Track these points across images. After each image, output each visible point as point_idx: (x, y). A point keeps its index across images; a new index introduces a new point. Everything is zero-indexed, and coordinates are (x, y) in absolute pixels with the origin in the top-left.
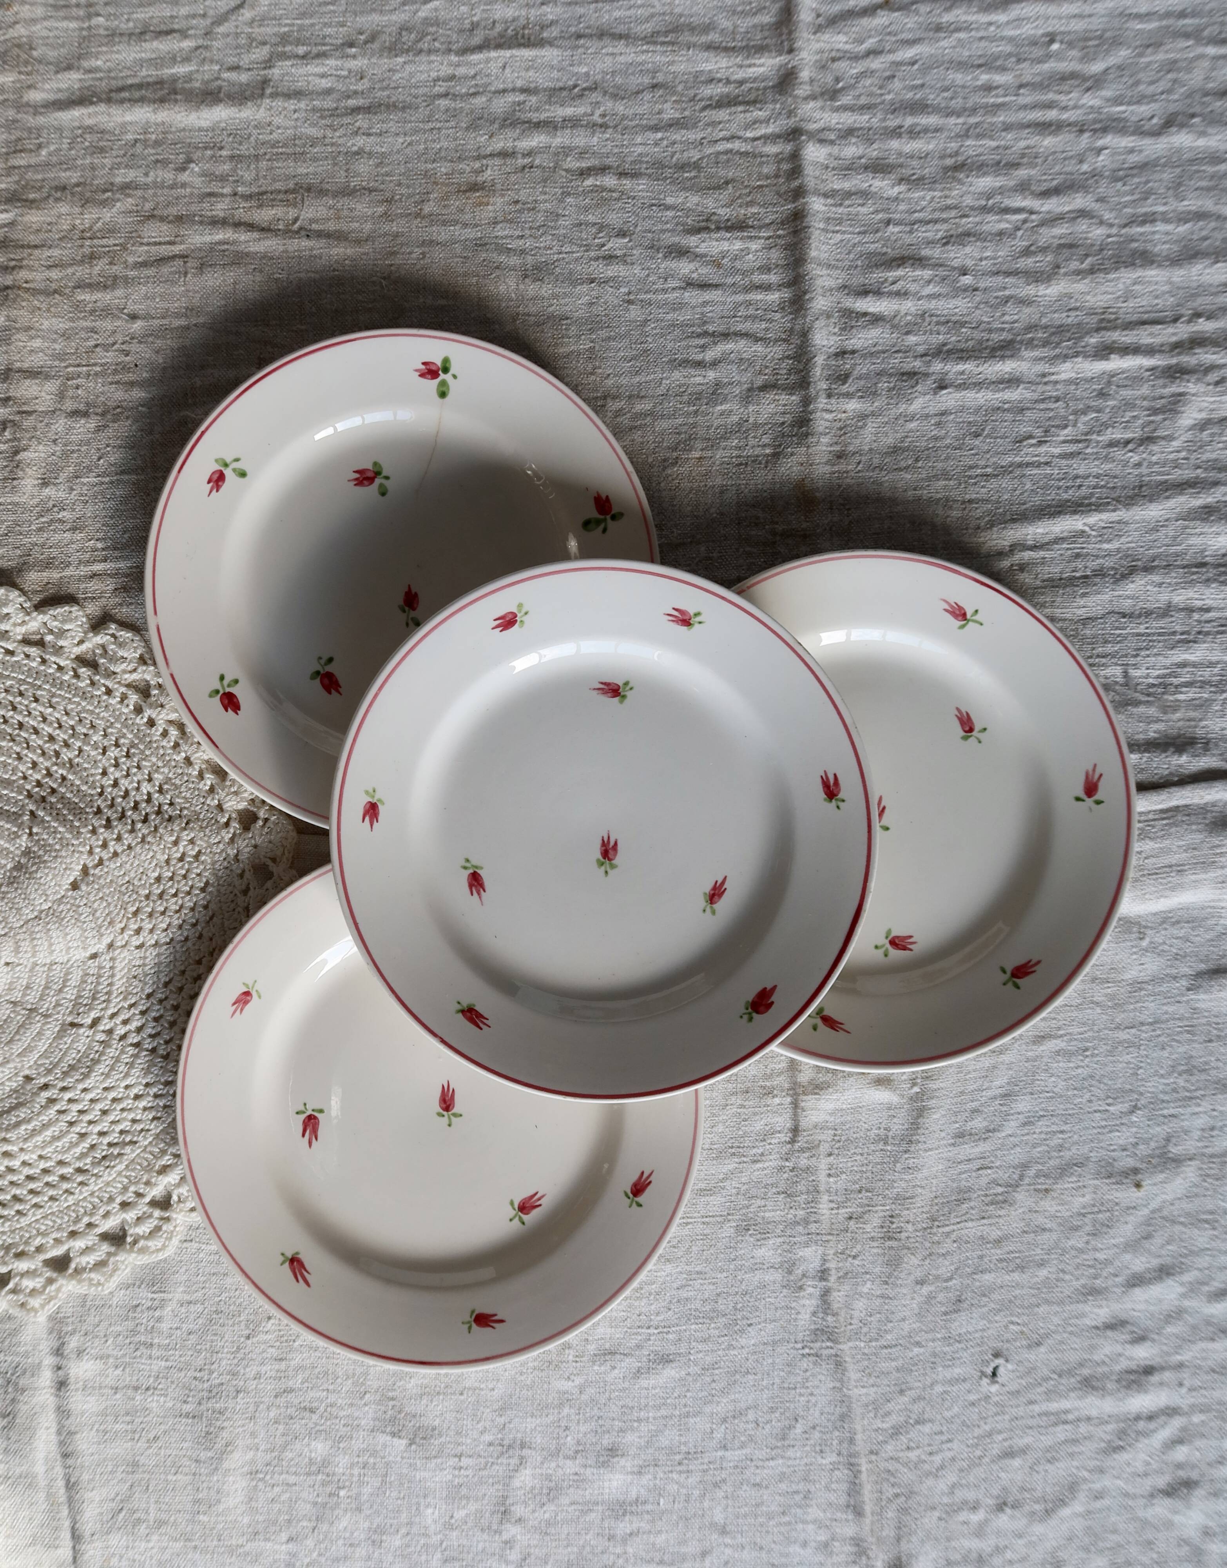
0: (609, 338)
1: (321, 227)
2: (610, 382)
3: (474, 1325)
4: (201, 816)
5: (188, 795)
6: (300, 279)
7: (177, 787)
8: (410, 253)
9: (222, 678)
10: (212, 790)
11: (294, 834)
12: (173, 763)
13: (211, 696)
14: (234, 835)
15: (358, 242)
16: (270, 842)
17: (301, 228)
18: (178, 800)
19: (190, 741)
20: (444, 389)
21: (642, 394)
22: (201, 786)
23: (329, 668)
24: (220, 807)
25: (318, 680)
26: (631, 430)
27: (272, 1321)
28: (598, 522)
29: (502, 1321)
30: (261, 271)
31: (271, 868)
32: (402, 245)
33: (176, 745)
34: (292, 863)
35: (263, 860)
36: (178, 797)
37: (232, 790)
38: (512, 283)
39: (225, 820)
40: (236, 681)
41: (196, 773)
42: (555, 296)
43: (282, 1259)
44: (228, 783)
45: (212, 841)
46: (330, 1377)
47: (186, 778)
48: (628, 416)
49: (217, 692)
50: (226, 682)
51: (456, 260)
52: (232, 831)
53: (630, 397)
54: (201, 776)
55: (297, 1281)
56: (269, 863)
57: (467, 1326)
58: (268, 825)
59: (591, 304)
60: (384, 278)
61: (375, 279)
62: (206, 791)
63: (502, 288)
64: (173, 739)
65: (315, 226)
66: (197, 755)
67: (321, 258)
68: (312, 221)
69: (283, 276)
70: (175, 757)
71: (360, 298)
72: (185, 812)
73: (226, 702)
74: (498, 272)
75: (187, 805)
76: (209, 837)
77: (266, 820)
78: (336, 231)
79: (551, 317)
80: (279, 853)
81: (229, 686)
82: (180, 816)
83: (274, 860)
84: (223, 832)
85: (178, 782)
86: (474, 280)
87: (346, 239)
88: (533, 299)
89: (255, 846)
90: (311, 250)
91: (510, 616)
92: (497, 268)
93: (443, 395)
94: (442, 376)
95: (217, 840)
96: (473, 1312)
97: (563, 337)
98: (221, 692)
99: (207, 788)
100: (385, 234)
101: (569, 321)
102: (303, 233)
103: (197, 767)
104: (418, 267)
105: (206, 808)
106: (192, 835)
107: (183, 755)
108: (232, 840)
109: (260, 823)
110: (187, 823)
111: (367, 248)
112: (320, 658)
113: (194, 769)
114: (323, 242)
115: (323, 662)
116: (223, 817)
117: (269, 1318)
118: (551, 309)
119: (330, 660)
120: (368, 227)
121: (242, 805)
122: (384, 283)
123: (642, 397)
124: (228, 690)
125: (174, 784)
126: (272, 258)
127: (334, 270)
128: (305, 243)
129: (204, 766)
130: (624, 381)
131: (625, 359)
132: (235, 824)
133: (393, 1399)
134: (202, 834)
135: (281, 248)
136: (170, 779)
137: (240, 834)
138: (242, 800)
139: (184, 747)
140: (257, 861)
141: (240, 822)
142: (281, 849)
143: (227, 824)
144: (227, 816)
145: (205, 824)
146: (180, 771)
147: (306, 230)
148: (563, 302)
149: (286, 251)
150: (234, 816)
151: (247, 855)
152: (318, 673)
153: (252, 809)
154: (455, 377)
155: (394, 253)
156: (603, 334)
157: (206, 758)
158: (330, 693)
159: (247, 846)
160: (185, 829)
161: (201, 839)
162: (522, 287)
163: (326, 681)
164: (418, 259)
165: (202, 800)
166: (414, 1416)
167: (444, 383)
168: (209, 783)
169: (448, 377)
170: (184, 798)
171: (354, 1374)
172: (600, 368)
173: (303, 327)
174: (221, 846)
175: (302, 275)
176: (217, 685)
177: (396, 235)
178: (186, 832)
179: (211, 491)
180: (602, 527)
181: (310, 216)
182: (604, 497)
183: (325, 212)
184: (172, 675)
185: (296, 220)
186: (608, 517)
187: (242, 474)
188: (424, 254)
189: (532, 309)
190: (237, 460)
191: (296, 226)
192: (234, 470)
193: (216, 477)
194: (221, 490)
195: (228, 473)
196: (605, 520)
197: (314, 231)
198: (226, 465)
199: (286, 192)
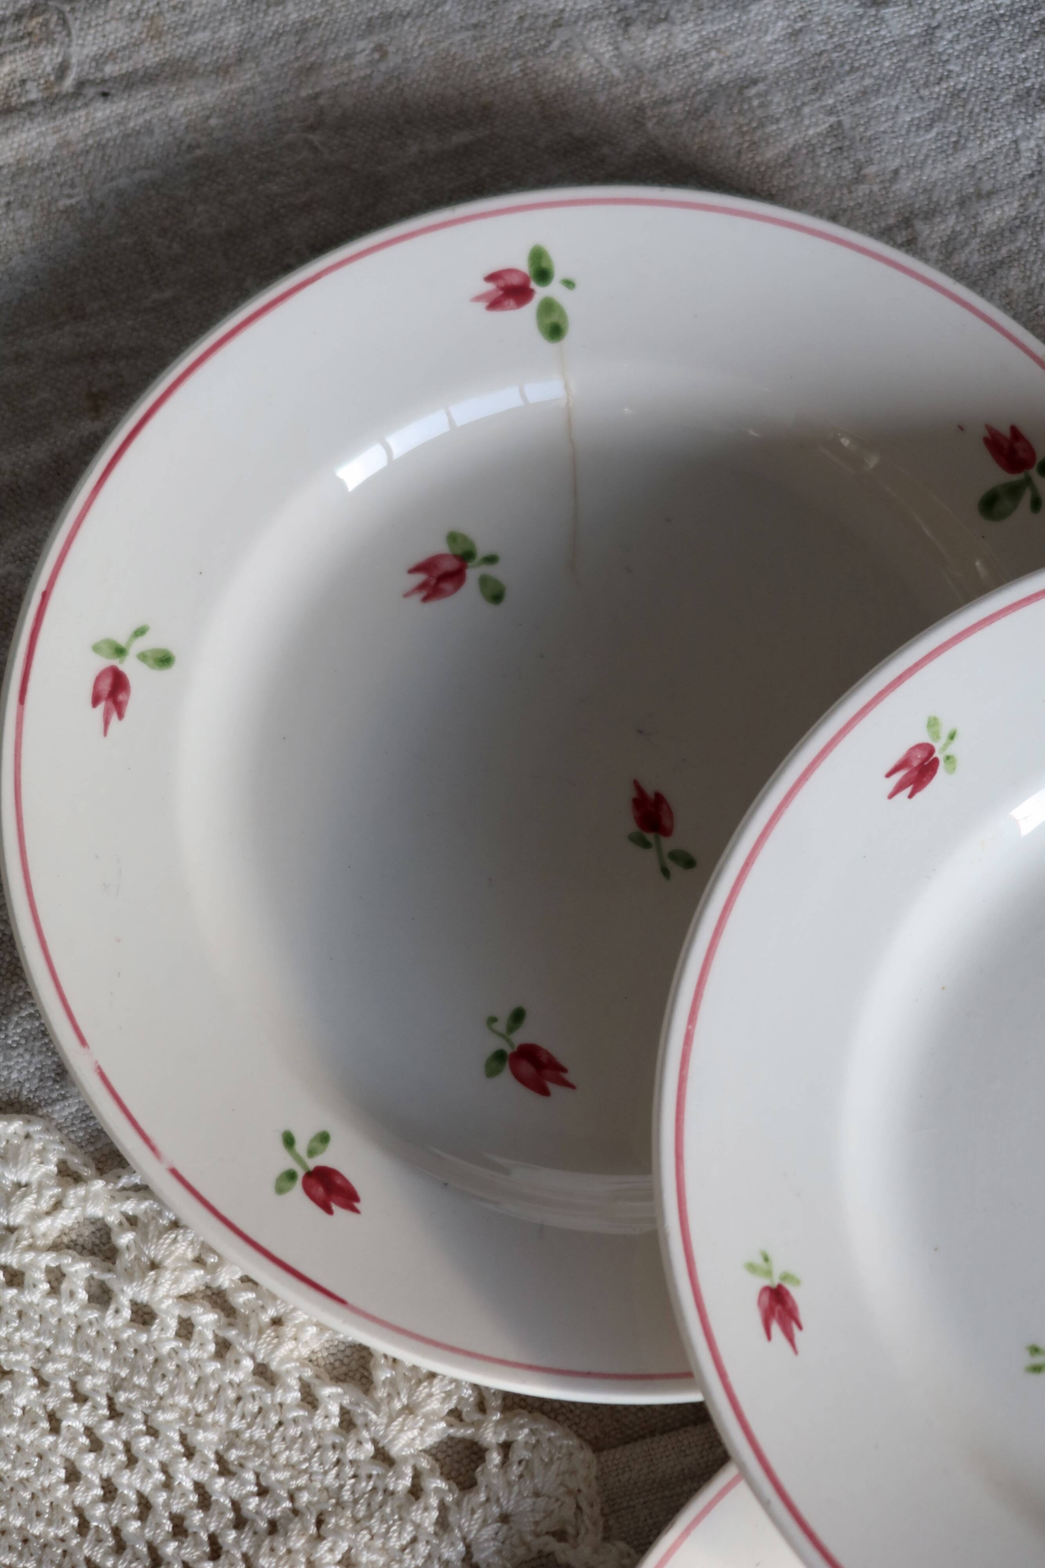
0: (864, 94)
1: (126, 66)
2: (905, 185)
4: (346, 1495)
5: (296, 1457)
6: (120, 193)
7: (260, 1448)
8: (349, 57)
9: (289, 1141)
10: (348, 1422)
11: (587, 1455)
12: (231, 1394)
13: (280, 1190)
14: (443, 1508)
15: (221, 70)
16: (537, 1494)
17: (81, 84)
18: (274, 1476)
19: (253, 1326)
20: (554, 318)
21: (987, 186)
22: (318, 1422)
23: (522, 1037)
24: (383, 1457)
25: (506, 1077)
26: (993, 271)
28: (1014, 491)
30: (23, 205)
31: (562, 1558)
32: (324, 45)
33: (223, 1347)
34: (607, 1528)
35: (536, 1544)
36: (272, 1467)
37: (398, 1405)
38: (603, 47)
39: (407, 1482)
40: (324, 1138)
41: (295, 1395)
42: (710, 43)
44: (381, 1393)
45: (395, 1543)
47: (274, 1419)
48: (975, 243)
49: (291, 1176)
50: (301, 1146)
51: (458, 37)
52: (434, 1502)
53: (962, 202)
54: (310, 1400)
56: (554, 1546)
58: (514, 1457)
59: (795, 34)
60: (312, 128)
61: (289, 137)
62: (335, 1431)
63: (585, 64)
64: (210, 1336)
65: (110, 69)
66: (283, 1351)
67: (150, 131)
68: (100, 60)
69: (79, 197)
70: (229, 1376)
71: (275, 188)
72: (304, 1498)
73: (320, 1191)
74: (562, 34)
75: (302, 1481)
76: (386, 1535)
77: (506, 1447)
78: (163, 64)
79: (718, 90)
80: (568, 1512)
81: (312, 1153)
82: (295, 1512)
83: (560, 1535)
84: (416, 1515)
85: (259, 1434)
86: (515, 67)
87: (194, 74)
88: (663, 64)
89: (504, 1518)
90: (122, 120)
91: (920, 755)
92: (557, 24)
93: (555, 332)
94: (540, 292)
95: (407, 1537)
97: (761, 125)
98: (301, 1173)
99: (336, 1421)
100: (277, 35)
101: (761, 87)
102: (90, 91)
103: (293, 1382)
104: (378, 80)
105: (349, 1471)
106: (344, 1546)
107: (248, 1364)
108: (443, 1524)
109: (495, 1458)
110: (319, 1523)
111: (247, 77)
112: (492, 1020)
113: (287, 1389)
114: (141, 99)
115: (501, 1026)
116: (399, 1476)
118: (711, 74)
119: (518, 1017)
120: (232, 31)
121: (439, 1430)
122: (315, 138)
123: (990, 194)
124: (312, 1163)
125: (251, 1442)
126: (38, 169)
127: (191, 148)
128: (103, 112)
129: (308, 1373)
130: (934, 172)
131: (917, 126)
132: (436, 1484)
134: (365, 1536)
135: (52, 141)
136: (237, 1434)
137: (458, 1503)
138: (429, 1420)
139: (243, 1345)
140: (521, 1551)
141: (447, 1476)
142: (570, 1501)
143: (416, 1492)
144: (409, 1471)
145: (361, 1510)
146: (253, 1407)
147: (93, 83)
148: (731, 49)
149: (65, 144)
150: (425, 1463)
151: (492, 1546)
152: (499, 1056)
153: (466, 1432)
154: (569, 284)
155: (312, 69)
156: (848, 87)
157: (305, 1352)
158: (545, 1092)
159: (485, 1523)
160: (320, 1538)
161: (368, 1547)
162: (627, 47)
163: (527, 1068)
164: (371, 63)
165: (332, 1456)
167: (549, 307)
168: (335, 1409)
169: (553, 290)
170: (289, 1465)
172: (870, 161)
173: (168, 294)
174: (422, 1549)
175: (122, 182)
176: (286, 1162)
177: (303, 29)
178: (326, 1545)
179: (106, 723)
180: (1026, 498)
181: (91, 50)
182: (1006, 432)
183: (122, 30)
184: (174, 1172)
185: (62, 70)
186: (1033, 472)
187: (164, 660)
188: (380, 48)
189: (669, 86)
190: (140, 632)
191: (69, 83)
192: (143, 657)
193: (106, 686)
194: (130, 710)
195: (130, 667)
196: (1028, 481)
197: (114, 79)
198: (120, 651)
199: (18, 17)
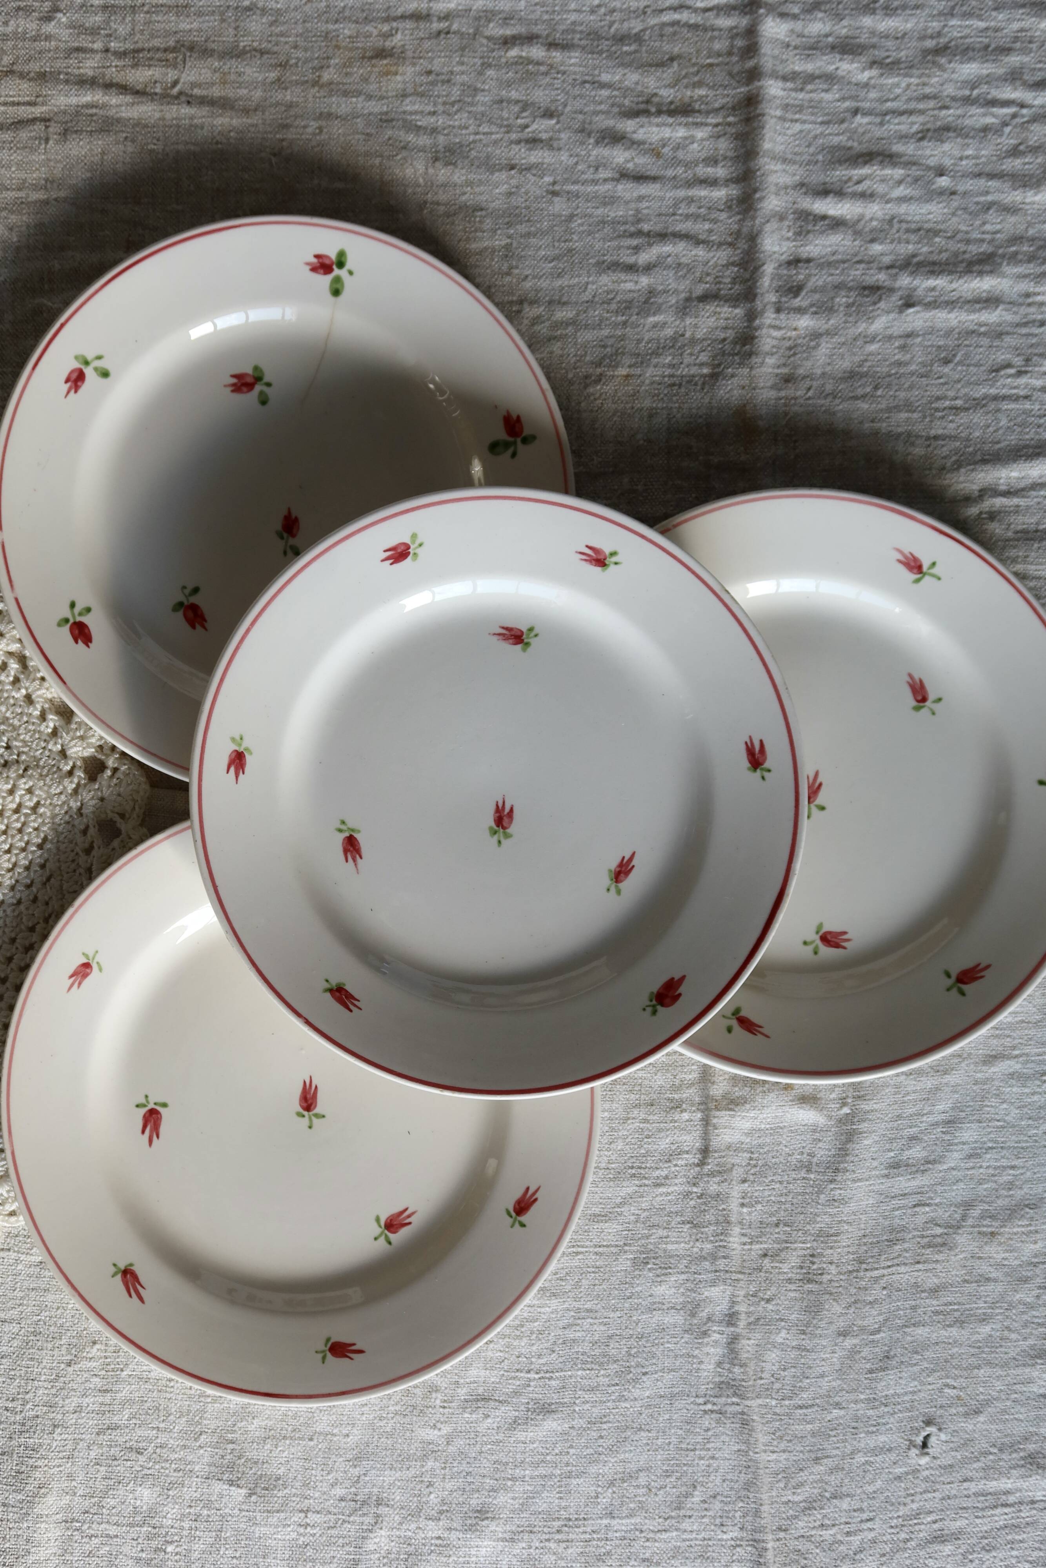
0: (528, 235)
1: (205, 93)
2: (527, 285)
3: (329, 1355)
4: (41, 763)
5: (28, 738)
6: (178, 152)
7: (15, 728)
8: (305, 127)
9: (73, 605)
10: (55, 733)
11: (147, 785)
12: (12, 701)
13: (59, 625)
14: (78, 785)
15: (246, 111)
16: (119, 795)
17: (181, 93)
18: (16, 743)
19: (32, 676)
20: (338, 286)
21: (565, 299)
22: (42, 728)
23: (193, 600)
24: (63, 753)
25: (180, 614)
27: (97, 1346)
28: (507, 445)
29: (361, 1352)
30: (133, 141)
31: (118, 825)
32: (296, 117)
33: (16, 680)
34: (143, 819)
35: (110, 815)
36: (16, 739)
37: (78, 734)
38: (420, 167)
39: (68, 768)
40: (88, 610)
41: (37, 713)
42: (470, 183)
43: (113, 1269)
44: (74, 726)
45: (53, 791)
46: (161, 1414)
47: (25, 719)
48: (547, 324)
49: (67, 621)
50: (77, 610)
51: (357, 137)
52: (76, 780)
53: (550, 302)
54: (43, 717)
55: (130, 1296)
56: (117, 818)
57: (320, 1356)
58: (117, 775)
59: (510, 194)
60: (275, 155)
61: (263, 155)
62: (48, 735)
63: (409, 172)
64: (12, 673)
65: (197, 91)
66: (39, 693)
67: (202, 128)
68: (194, 85)
69: (159, 147)
70: (14, 694)
71: (246, 176)
72: (24, 757)
73: (77, 632)
74: (404, 153)
75: (26, 749)
76: (50, 787)
77: (115, 770)
78: (220, 97)
79: (464, 207)
80: (128, 808)
81: (80, 614)
82: (17, 762)
83: (122, 816)
84: (66, 782)
85: (16, 722)
86: (377, 161)
87: (232, 108)
88: (444, 185)
89: (102, 799)
90: (192, 118)
91: (403, 548)
92: (404, 148)
93: (336, 292)
94: (336, 272)
95: (58, 791)
96: (328, 1340)
97: (476, 231)
98: (72, 621)
99: (50, 730)
100: (277, 104)
101: (484, 213)
102: (183, 98)
103: (39, 707)
104: (314, 143)
105: (47, 753)
106: (31, 783)
107: (24, 691)
108: (76, 791)
109: (109, 773)
110: (25, 770)
111: (255, 119)
112: (184, 587)
113: (36, 709)
114: (205, 110)
115: (187, 591)
116: (67, 764)
117: (94, 1343)
118: (464, 198)
119: (196, 590)
120: (258, 94)
121: (89, 752)
122: (274, 160)
123: (565, 303)
124: (78, 619)
125: (12, 725)
126: (146, 126)
127: (217, 143)
128: (185, 110)
129: (47, 706)
130: (544, 284)
131: (546, 259)
132: (80, 774)
133: (232, 1442)
134: (41, 783)
135: (157, 115)
136: (8, 719)
137: (85, 785)
138: (89, 745)
139: (25, 683)
140: (103, 816)
141: (86, 771)
142: (131, 803)
143: (70, 773)
144: (71, 763)
145: (45, 771)
146: (19, 710)
147: (187, 95)
148: (477, 190)
149: (162, 119)
150: (79, 763)
151: (91, 809)
152: (181, 604)
153: (100, 756)
154: (351, 273)
155: (286, 126)
156: (522, 228)
157: (49, 696)
158: (194, 627)
159: (92, 798)
160: (22, 776)
161: (40, 788)
162: (431, 171)
163: (190, 614)
164: (314, 134)
165: (43, 744)
166: (256, 1463)
167: (338, 280)
168: (51, 725)
169: (342, 273)
170: (24, 741)
171: (189, 1411)
172: (517, 267)
173: (180, 209)
174: (63, 797)
175: (180, 147)
176: (67, 613)
177: (290, 106)
178: (24, 780)
179: (68, 392)
180: (510, 451)
181: (192, 78)
182: (515, 417)
183: (209, 75)
184: (17, 600)
185: (175, 83)
186: (519, 440)
187: (105, 374)
188: (320, 129)
189: (442, 197)
190: (99, 358)
191: (175, 91)
192: (96, 369)
193: (74, 376)
194: (81, 391)
195: (89, 372)
196: (515, 443)
197: (196, 97)
198: (87, 363)
199: (165, 50)
